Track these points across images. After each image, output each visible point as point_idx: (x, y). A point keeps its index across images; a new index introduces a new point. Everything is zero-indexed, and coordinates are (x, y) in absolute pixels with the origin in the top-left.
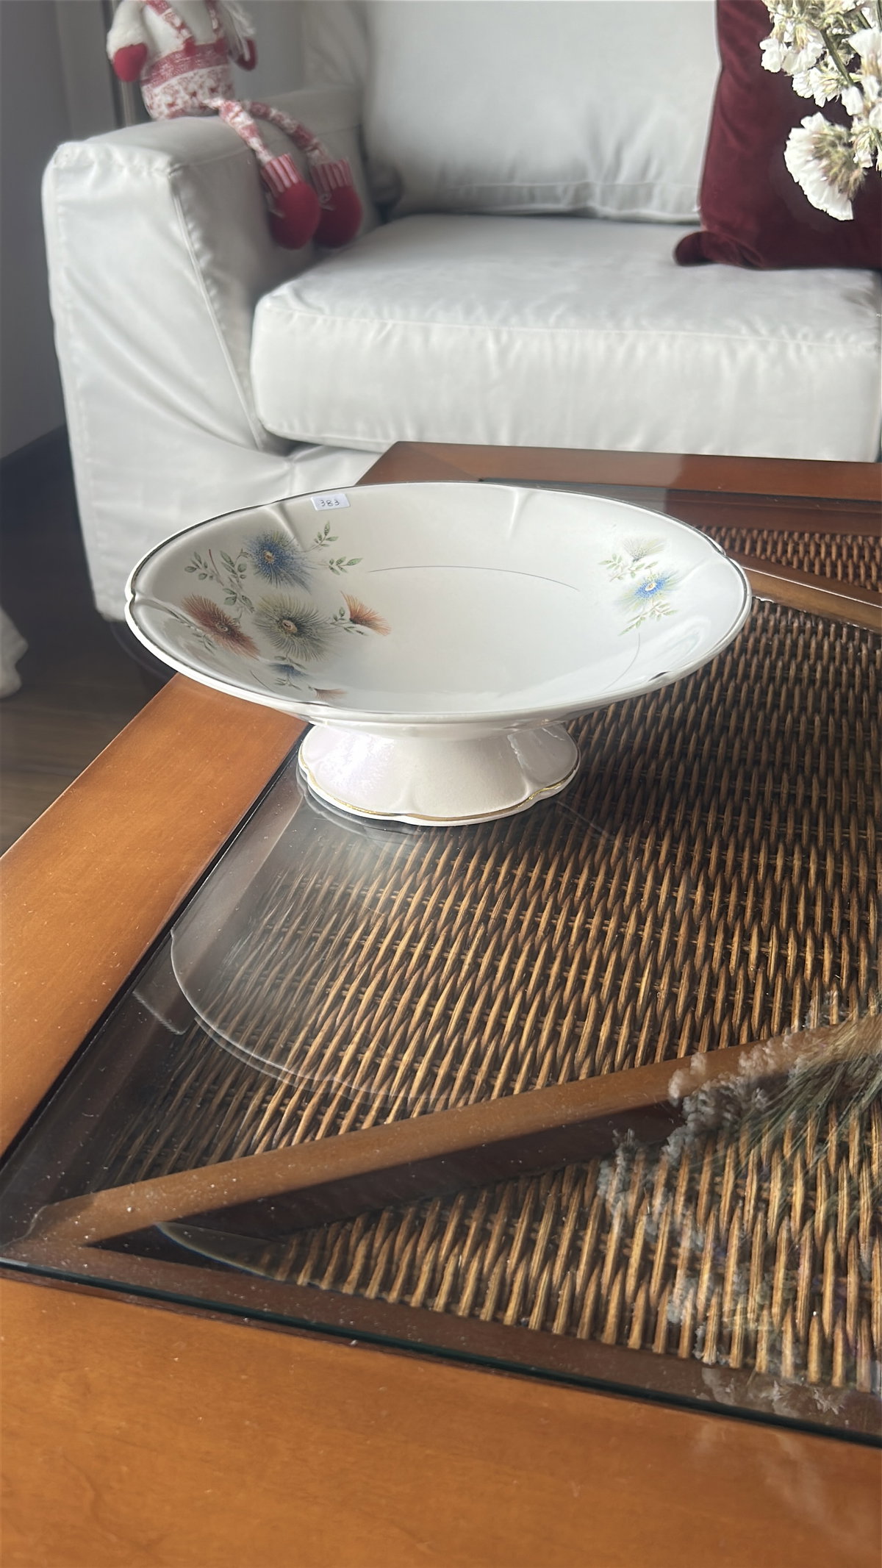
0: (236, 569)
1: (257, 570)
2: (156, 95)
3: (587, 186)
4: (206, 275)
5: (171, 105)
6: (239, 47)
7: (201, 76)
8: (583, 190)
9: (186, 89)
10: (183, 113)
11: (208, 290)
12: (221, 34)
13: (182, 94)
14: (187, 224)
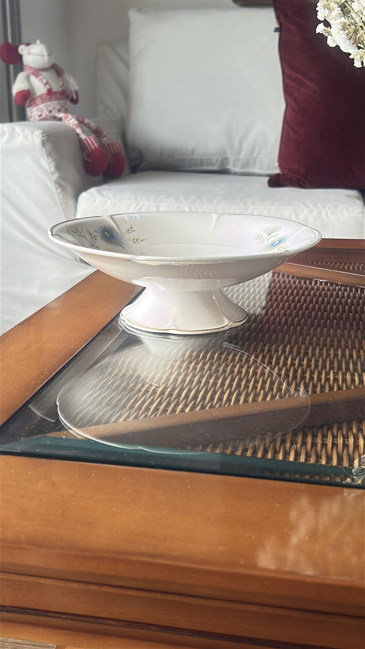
0: (93, 236)
1: (102, 238)
2: (33, 112)
3: (226, 159)
4: (56, 182)
5: (40, 116)
6: (71, 94)
7: (54, 104)
8: (225, 161)
9: (47, 109)
10: (45, 119)
11: (57, 189)
12: (64, 87)
13: (45, 111)
14: (48, 160)
